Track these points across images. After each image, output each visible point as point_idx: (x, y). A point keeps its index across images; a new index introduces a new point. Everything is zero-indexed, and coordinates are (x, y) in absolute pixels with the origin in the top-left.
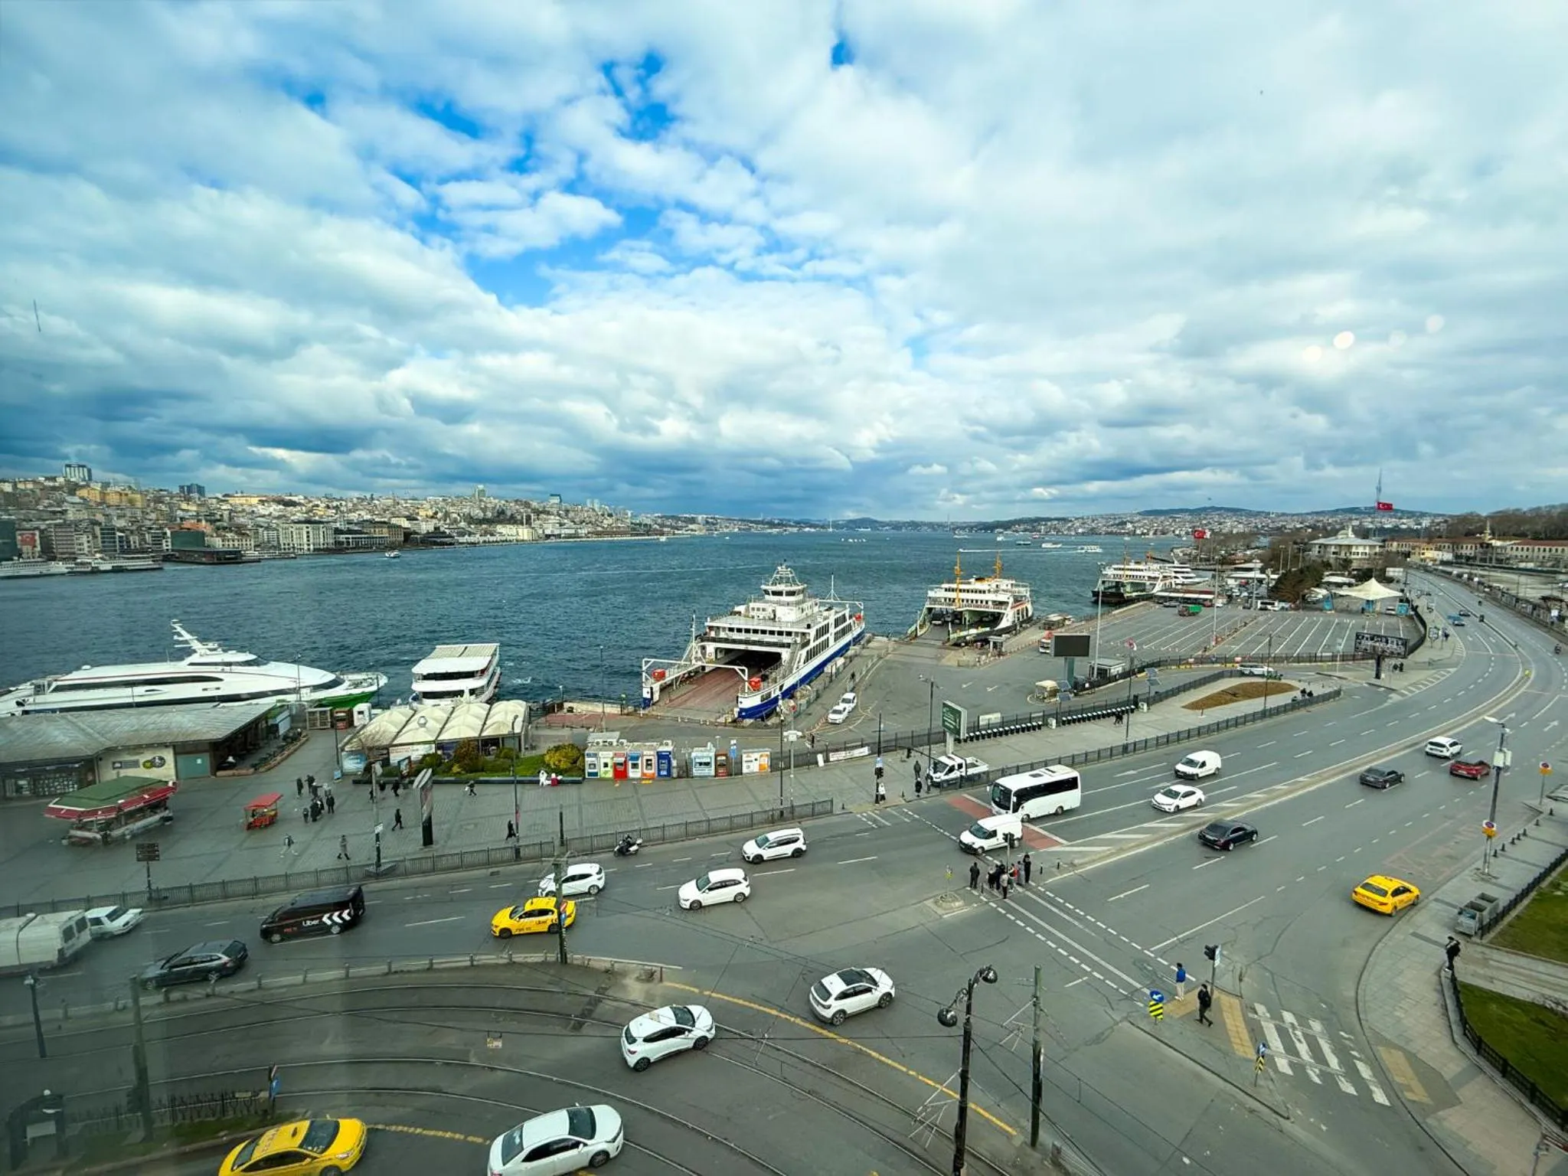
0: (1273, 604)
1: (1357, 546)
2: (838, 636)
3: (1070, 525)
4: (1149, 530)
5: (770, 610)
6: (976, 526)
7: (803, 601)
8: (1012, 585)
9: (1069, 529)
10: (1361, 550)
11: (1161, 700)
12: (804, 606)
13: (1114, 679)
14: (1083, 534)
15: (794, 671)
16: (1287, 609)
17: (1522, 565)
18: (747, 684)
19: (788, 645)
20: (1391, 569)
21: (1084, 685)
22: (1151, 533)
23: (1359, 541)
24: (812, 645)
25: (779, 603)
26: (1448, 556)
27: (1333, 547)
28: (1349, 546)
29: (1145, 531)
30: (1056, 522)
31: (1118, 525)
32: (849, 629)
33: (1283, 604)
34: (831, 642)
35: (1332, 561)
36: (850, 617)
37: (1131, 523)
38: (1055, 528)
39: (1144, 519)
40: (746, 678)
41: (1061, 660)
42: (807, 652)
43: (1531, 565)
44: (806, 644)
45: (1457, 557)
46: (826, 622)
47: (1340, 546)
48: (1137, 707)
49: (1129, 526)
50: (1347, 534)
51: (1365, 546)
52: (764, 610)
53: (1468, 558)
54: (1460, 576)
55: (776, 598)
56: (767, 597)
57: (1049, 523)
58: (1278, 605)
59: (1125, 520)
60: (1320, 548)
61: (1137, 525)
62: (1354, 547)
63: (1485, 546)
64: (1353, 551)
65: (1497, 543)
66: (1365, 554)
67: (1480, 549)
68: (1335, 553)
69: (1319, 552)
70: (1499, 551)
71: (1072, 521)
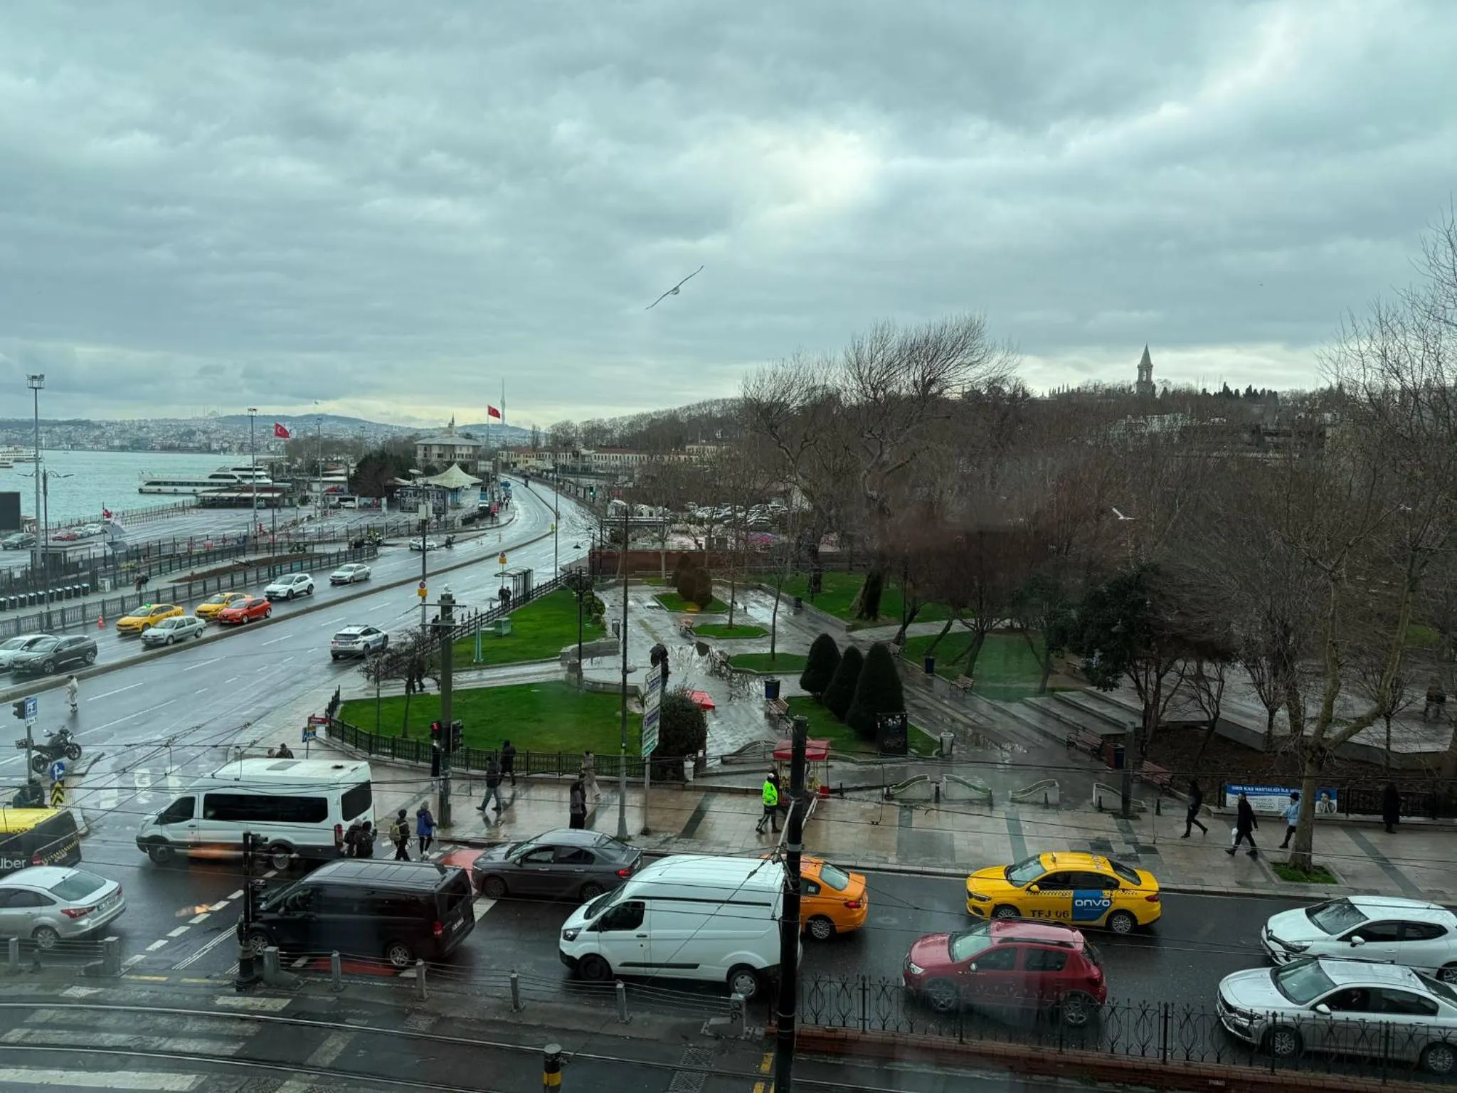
0: (353, 500)
1: (461, 446)
3: (97, 433)
4: (231, 444)
10: (464, 451)
20: (483, 463)
23: (463, 442)
26: (547, 465)
27: (437, 449)
28: (453, 446)
30: (71, 428)
31: (181, 436)
33: (364, 500)
35: (436, 465)
37: (204, 432)
38: (69, 439)
39: (224, 428)
47: (445, 446)
48: (95, 588)
50: (451, 434)
51: (468, 446)
53: (565, 467)
57: (57, 429)
58: (358, 501)
59: (194, 429)
60: (425, 449)
61: (212, 436)
62: (458, 448)
63: (576, 454)
64: (458, 452)
65: (584, 452)
66: (469, 456)
67: (573, 458)
68: (440, 456)
69: (425, 455)
70: (586, 459)
71: (99, 427)
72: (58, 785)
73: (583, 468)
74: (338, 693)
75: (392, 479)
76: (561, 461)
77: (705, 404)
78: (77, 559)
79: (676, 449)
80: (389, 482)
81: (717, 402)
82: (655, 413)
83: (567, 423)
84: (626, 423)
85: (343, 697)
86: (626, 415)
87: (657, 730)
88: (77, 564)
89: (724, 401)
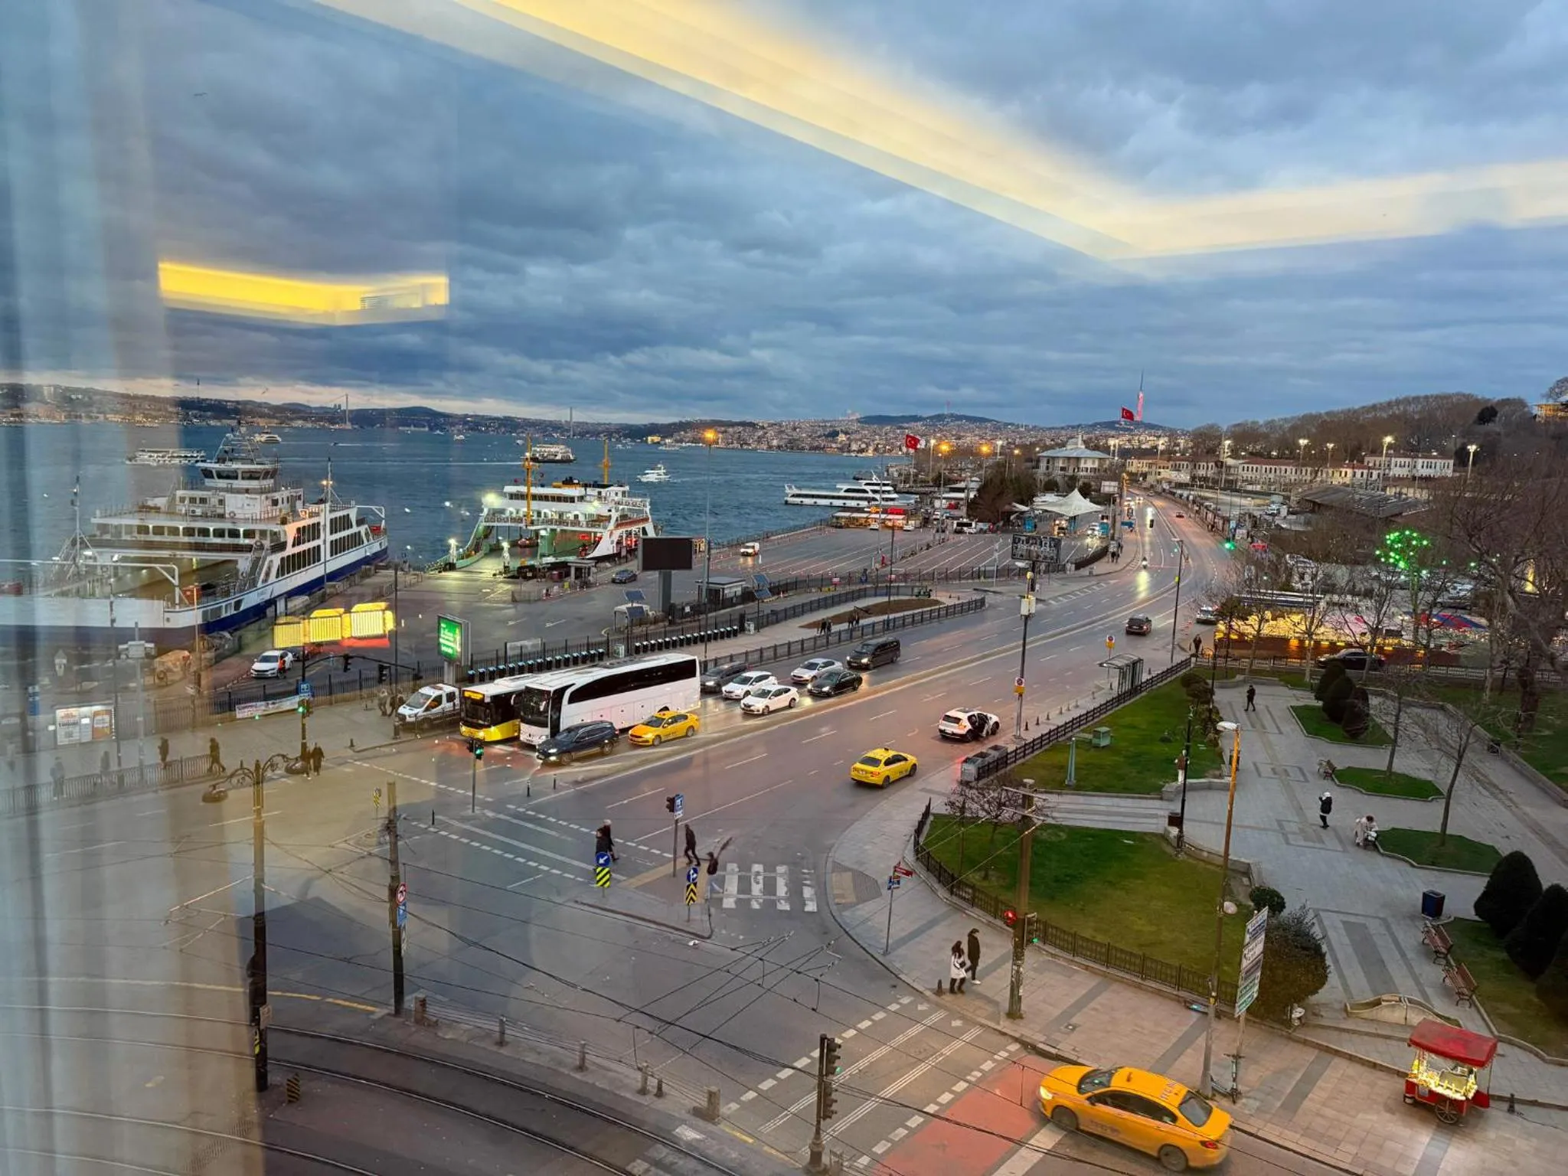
0: (970, 525)
1: (1086, 458)
2: (338, 547)
3: (761, 433)
4: (868, 445)
5: (214, 501)
6: (617, 431)
7: (275, 490)
8: (624, 493)
9: (759, 440)
10: (1089, 465)
11: (778, 621)
12: (277, 496)
13: (729, 603)
14: (779, 447)
15: (260, 585)
16: (985, 532)
17: (1250, 488)
18: (177, 590)
19: (248, 549)
20: (1107, 483)
21: (683, 609)
22: (871, 449)
23: (1089, 453)
24: (290, 551)
25: (232, 491)
26: (1184, 477)
27: (1061, 462)
28: (1078, 459)
29: (863, 446)
30: (741, 429)
31: (827, 436)
32: (355, 541)
33: (981, 525)
34: (325, 552)
35: (1059, 479)
36: (360, 523)
37: (846, 433)
38: (739, 438)
39: (863, 429)
40: (176, 582)
41: (654, 575)
42: (282, 559)
43: (1258, 488)
44: (282, 546)
45: (1193, 478)
46: (315, 520)
47: (1069, 458)
48: (742, 629)
49: (842, 437)
50: (1076, 444)
52: (203, 501)
53: (1205, 479)
54: (1181, 496)
55: (222, 483)
56: (208, 482)
57: (731, 430)
59: (838, 429)
60: (1048, 462)
61: (853, 437)
62: (1083, 461)
63: (1220, 464)
64: (1082, 465)
65: (1230, 462)
66: (1094, 470)
67: (1215, 470)
68: (1062, 469)
69: (1047, 468)
70: (1232, 471)
71: (763, 428)
72: (692, 886)
73: (1227, 481)
74: (928, 807)
75: (1010, 504)
76: (1201, 472)
77: (1398, 402)
78: (732, 595)
79: (1351, 461)
80: (1007, 507)
81: (1416, 399)
82: (1327, 414)
83: (1212, 427)
84: (1287, 426)
85: (933, 810)
86: (1288, 416)
87: (1257, 981)
88: (732, 599)
89: (1426, 397)
